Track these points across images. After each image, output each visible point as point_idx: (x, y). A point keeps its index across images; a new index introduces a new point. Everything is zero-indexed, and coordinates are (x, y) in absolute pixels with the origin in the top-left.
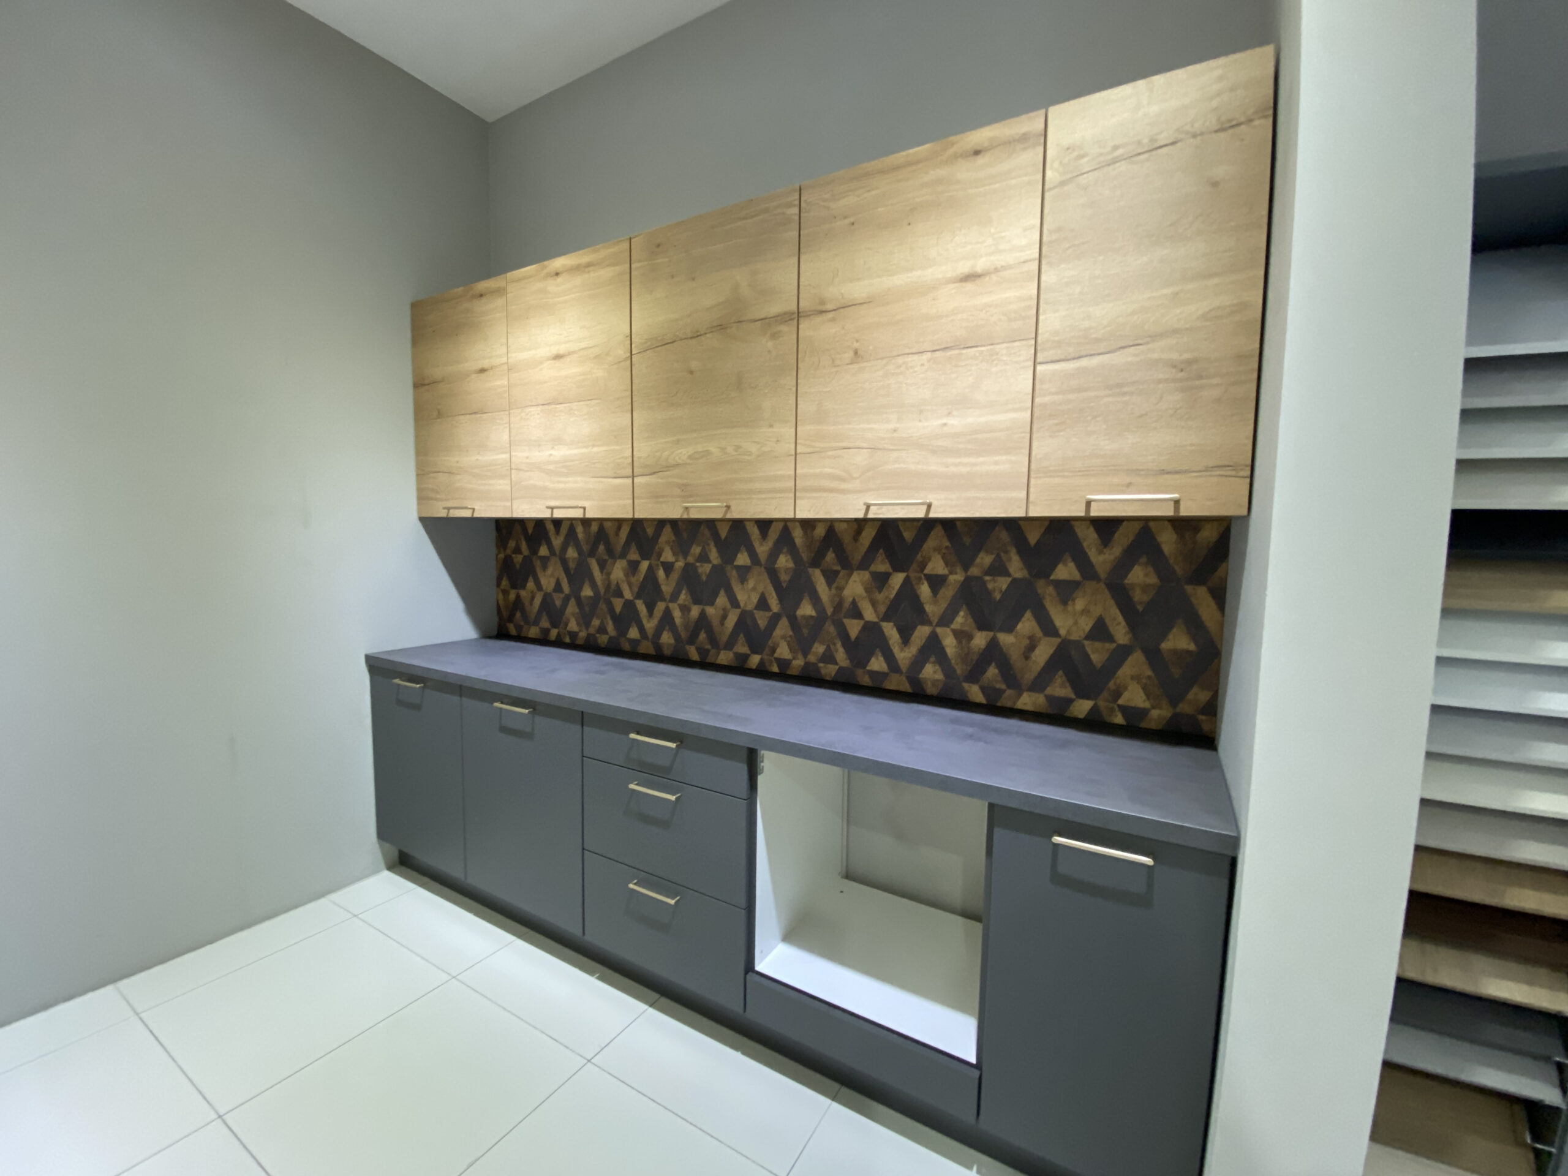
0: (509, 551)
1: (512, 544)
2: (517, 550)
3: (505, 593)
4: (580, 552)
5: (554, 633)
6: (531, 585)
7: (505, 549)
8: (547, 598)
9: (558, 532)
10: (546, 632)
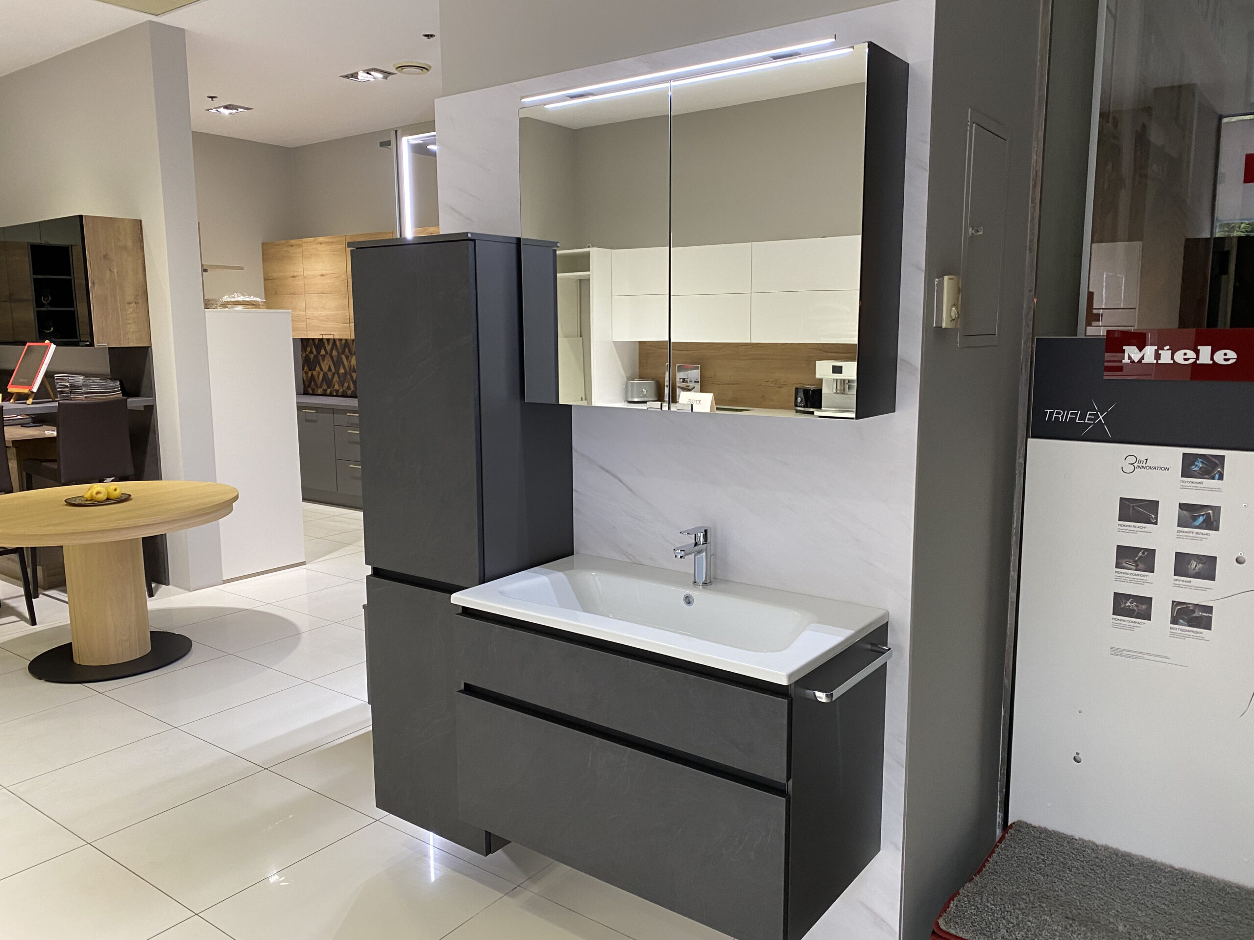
0: (307, 353)
1: (309, 349)
2: (311, 352)
3: (306, 373)
4: (338, 353)
5: (329, 391)
6: (318, 368)
7: (306, 351)
8: (325, 374)
9: (328, 343)
10: (325, 390)
